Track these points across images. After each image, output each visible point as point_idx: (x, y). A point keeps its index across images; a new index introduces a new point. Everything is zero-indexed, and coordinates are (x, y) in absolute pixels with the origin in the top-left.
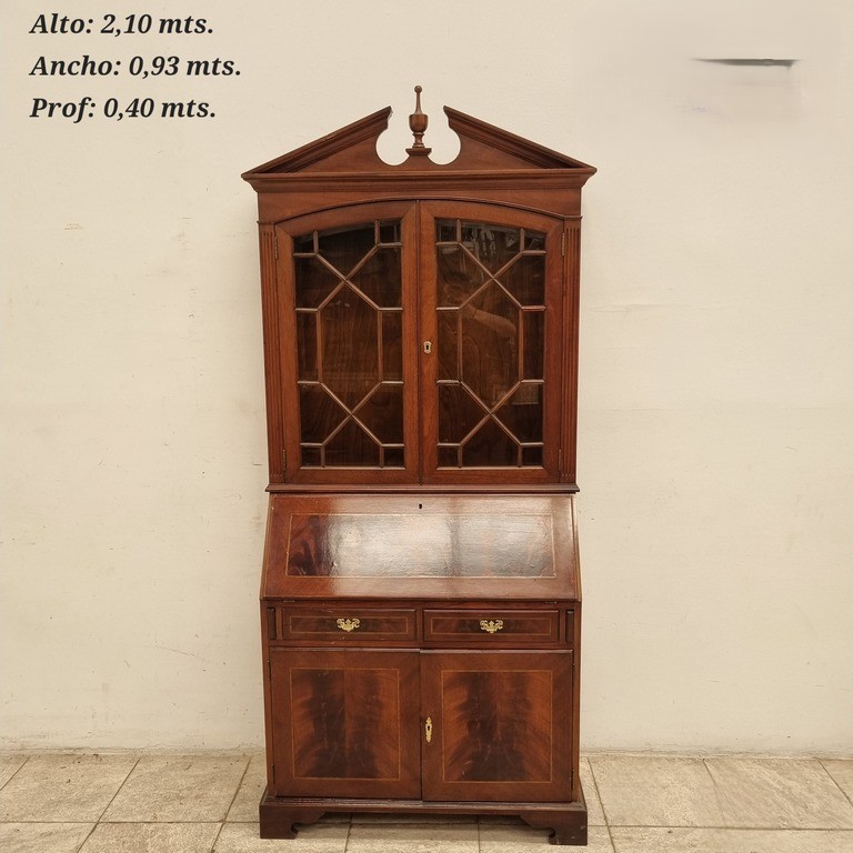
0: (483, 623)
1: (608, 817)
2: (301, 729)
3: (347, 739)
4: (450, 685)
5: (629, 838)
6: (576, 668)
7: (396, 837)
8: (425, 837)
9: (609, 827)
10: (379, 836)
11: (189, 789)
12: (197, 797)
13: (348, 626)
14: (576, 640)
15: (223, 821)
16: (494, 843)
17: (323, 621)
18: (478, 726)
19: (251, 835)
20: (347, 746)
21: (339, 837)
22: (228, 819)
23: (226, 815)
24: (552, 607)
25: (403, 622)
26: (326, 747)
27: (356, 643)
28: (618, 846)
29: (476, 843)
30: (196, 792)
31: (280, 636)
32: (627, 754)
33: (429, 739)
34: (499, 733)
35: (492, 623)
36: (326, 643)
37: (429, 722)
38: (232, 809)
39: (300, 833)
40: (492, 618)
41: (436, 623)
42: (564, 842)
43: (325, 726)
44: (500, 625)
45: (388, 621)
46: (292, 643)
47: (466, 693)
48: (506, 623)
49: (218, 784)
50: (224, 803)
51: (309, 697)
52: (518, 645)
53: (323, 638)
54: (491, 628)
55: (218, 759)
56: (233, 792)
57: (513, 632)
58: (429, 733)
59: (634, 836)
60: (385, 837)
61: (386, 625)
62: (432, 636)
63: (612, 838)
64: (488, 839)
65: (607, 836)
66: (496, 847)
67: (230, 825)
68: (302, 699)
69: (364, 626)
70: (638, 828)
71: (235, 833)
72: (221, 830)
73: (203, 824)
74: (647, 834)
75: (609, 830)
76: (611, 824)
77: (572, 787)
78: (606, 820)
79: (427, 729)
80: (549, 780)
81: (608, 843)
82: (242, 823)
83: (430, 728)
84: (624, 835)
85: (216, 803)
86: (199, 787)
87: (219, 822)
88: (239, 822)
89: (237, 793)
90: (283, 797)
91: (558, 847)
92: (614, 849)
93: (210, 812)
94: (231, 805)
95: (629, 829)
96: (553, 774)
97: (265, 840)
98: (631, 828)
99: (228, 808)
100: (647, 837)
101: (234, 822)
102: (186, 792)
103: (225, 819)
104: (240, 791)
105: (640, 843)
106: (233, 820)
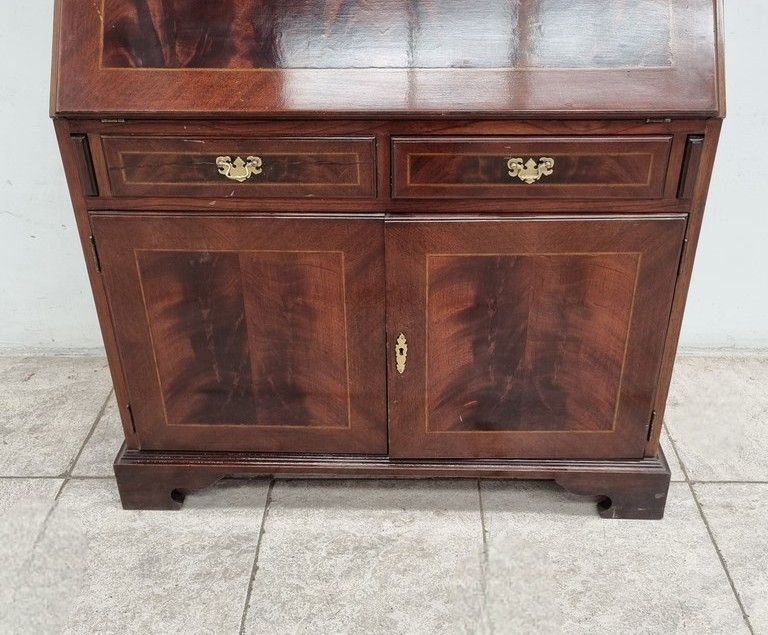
0: (514, 164)
1: (687, 465)
2: (169, 352)
3: (254, 367)
4: (441, 279)
5: (728, 506)
6: (688, 248)
7: (344, 504)
8: (392, 505)
9: (691, 484)
10: (318, 504)
11: (23, 415)
12: (32, 430)
13: (239, 171)
14: (697, 195)
15: (66, 476)
16: (507, 515)
17: (188, 162)
18: (493, 345)
19: (107, 503)
20: (255, 377)
21: (252, 504)
22: (60, 482)
23: (73, 463)
24: (658, 129)
25: (349, 163)
26: (218, 378)
27: (256, 204)
28: (713, 522)
29: (476, 515)
30: (33, 421)
31: (105, 190)
32: (695, 353)
33: (401, 367)
34: (528, 358)
35: (531, 163)
36: (200, 203)
37: (402, 342)
38: (85, 453)
39: (190, 499)
40: (534, 153)
41: (417, 163)
42: (623, 515)
43: (212, 348)
44: (547, 166)
45: (320, 161)
46: (132, 203)
47: (472, 293)
48: (561, 165)
49: (68, 406)
50: (73, 441)
51: (177, 300)
52: (577, 206)
53: (193, 193)
54: (529, 173)
55: (76, 362)
56: (90, 420)
57: (573, 180)
58: (401, 360)
59: (736, 502)
60: (327, 505)
61: (315, 168)
62: (407, 190)
63: (700, 505)
64: (497, 508)
65: (691, 502)
66: (512, 524)
67: (77, 483)
68: (166, 303)
69: (272, 169)
70: (739, 486)
71: (81, 500)
72: (60, 492)
73: (32, 481)
74: (756, 497)
75: (692, 490)
76: (691, 477)
77: (648, 439)
78: (685, 472)
79: (398, 352)
80: (610, 429)
81: (695, 516)
82: (97, 478)
83: (405, 352)
84: (718, 499)
85: (60, 441)
86: (39, 412)
87: (59, 477)
88: (91, 478)
89: (97, 422)
90: (153, 451)
91: (614, 523)
92: (708, 528)
93: (48, 458)
94: (84, 444)
95: (725, 487)
96: (618, 420)
97: (130, 512)
98: (727, 486)
99: (78, 451)
100: (757, 504)
101: (82, 478)
102: (16, 421)
103: (70, 472)
104: (102, 419)
105: (748, 515)
106: (83, 474)
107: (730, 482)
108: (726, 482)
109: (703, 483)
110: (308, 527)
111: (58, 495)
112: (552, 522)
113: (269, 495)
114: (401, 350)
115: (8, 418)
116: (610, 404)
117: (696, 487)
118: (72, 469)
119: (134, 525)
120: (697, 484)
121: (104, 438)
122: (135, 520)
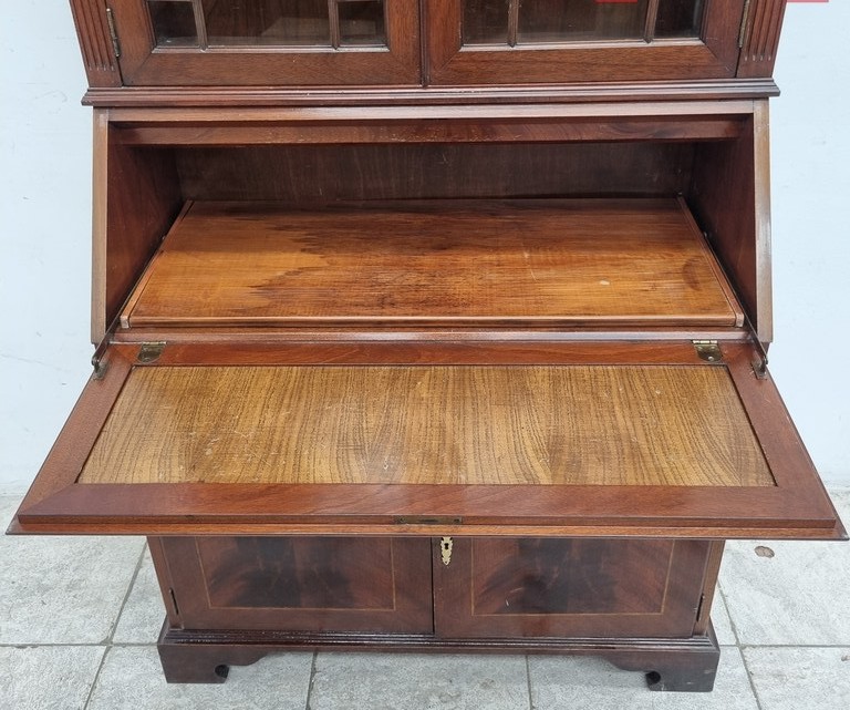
1: (738, 625)
3: (298, 558)
5: (779, 675)
8: (438, 676)
9: (742, 648)
11: (60, 568)
12: (71, 587)
15: (107, 643)
16: (554, 687)
19: (151, 675)
21: (296, 675)
22: (102, 650)
23: (114, 627)
26: (261, 567)
28: (763, 694)
29: (524, 687)
30: (70, 575)
33: (446, 560)
39: (234, 670)
42: (674, 688)
49: (105, 557)
50: (112, 600)
56: (128, 574)
58: (447, 553)
59: (786, 669)
63: (750, 674)
64: (545, 679)
65: (741, 670)
66: (560, 698)
67: (119, 651)
70: (791, 650)
71: (124, 672)
72: (102, 663)
73: (73, 649)
74: (807, 664)
75: (743, 656)
76: (742, 641)
77: (698, 619)
78: (735, 633)
79: (443, 546)
80: (659, 611)
81: (745, 687)
82: (139, 645)
83: (450, 547)
84: (769, 666)
85: (99, 600)
86: (75, 565)
87: (100, 644)
88: (133, 644)
89: (135, 577)
90: (195, 631)
91: (663, 695)
92: (757, 701)
93: (88, 622)
94: (124, 603)
95: (776, 651)
96: (667, 604)
97: (174, 686)
98: (779, 650)
99: (118, 612)
100: (809, 672)
101: (124, 645)
102: (53, 575)
103: (112, 638)
104: (140, 573)
105: (798, 686)
106: (125, 641)
107: (782, 646)
108: (777, 646)
109: (754, 647)
110: (354, 703)
111: (101, 666)
112: (600, 696)
113: (313, 664)
114: (447, 545)
115: (45, 572)
116: (659, 590)
117: (748, 652)
118: (113, 634)
119: (179, 701)
120: (747, 649)
121: (143, 596)
122: (179, 696)
